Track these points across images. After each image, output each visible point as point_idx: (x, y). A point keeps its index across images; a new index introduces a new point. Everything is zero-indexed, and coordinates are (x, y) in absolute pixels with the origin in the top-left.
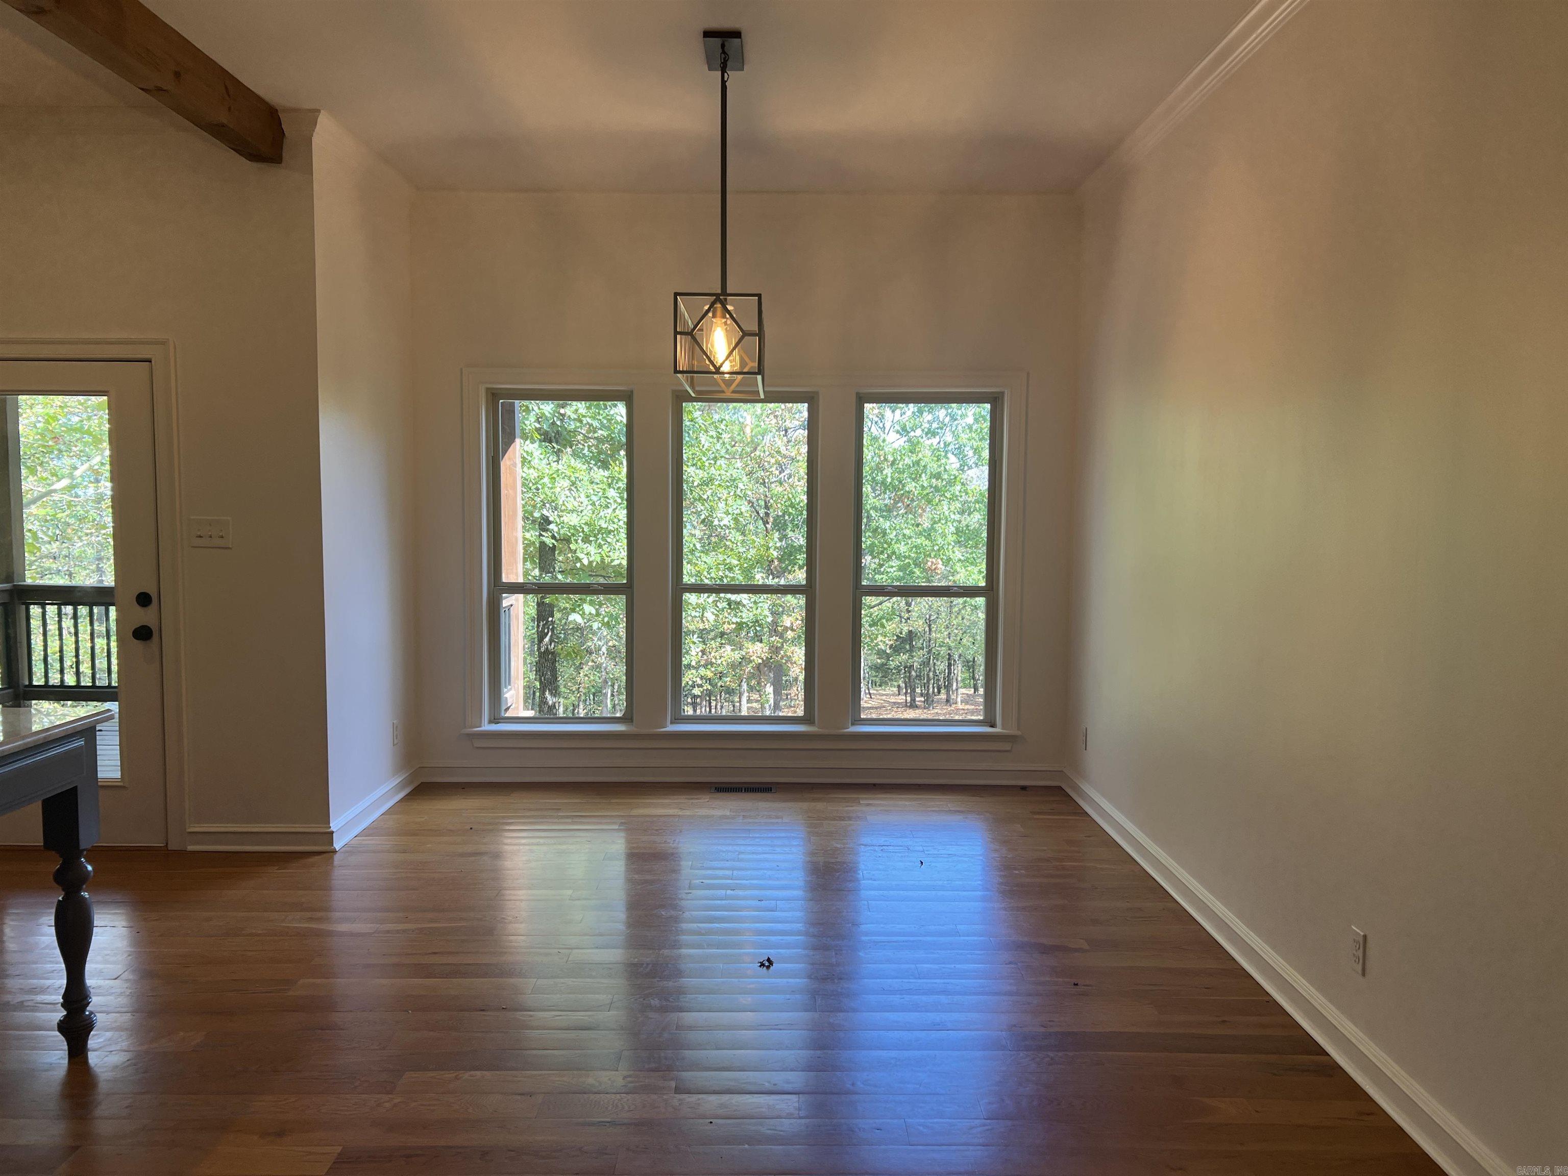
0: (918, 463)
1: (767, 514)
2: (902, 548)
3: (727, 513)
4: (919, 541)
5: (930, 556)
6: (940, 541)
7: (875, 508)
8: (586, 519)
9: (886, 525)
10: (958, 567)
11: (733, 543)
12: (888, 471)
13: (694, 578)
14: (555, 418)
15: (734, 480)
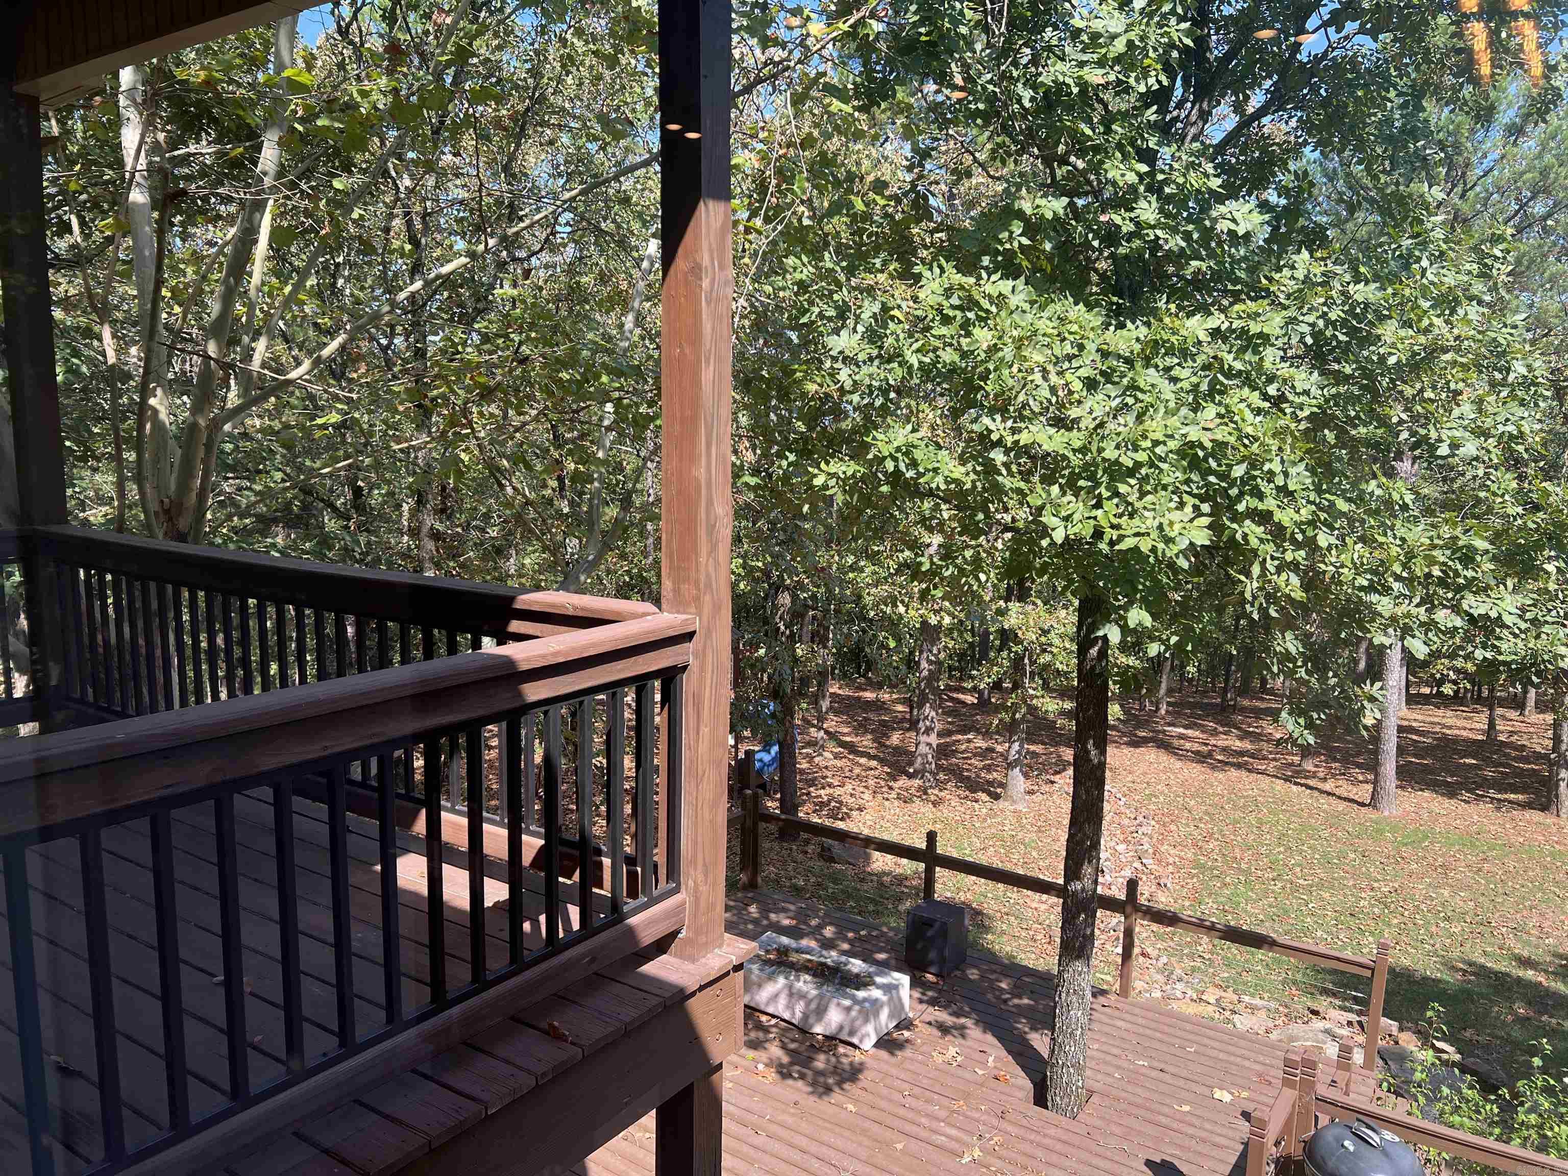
14: (1091, 236)
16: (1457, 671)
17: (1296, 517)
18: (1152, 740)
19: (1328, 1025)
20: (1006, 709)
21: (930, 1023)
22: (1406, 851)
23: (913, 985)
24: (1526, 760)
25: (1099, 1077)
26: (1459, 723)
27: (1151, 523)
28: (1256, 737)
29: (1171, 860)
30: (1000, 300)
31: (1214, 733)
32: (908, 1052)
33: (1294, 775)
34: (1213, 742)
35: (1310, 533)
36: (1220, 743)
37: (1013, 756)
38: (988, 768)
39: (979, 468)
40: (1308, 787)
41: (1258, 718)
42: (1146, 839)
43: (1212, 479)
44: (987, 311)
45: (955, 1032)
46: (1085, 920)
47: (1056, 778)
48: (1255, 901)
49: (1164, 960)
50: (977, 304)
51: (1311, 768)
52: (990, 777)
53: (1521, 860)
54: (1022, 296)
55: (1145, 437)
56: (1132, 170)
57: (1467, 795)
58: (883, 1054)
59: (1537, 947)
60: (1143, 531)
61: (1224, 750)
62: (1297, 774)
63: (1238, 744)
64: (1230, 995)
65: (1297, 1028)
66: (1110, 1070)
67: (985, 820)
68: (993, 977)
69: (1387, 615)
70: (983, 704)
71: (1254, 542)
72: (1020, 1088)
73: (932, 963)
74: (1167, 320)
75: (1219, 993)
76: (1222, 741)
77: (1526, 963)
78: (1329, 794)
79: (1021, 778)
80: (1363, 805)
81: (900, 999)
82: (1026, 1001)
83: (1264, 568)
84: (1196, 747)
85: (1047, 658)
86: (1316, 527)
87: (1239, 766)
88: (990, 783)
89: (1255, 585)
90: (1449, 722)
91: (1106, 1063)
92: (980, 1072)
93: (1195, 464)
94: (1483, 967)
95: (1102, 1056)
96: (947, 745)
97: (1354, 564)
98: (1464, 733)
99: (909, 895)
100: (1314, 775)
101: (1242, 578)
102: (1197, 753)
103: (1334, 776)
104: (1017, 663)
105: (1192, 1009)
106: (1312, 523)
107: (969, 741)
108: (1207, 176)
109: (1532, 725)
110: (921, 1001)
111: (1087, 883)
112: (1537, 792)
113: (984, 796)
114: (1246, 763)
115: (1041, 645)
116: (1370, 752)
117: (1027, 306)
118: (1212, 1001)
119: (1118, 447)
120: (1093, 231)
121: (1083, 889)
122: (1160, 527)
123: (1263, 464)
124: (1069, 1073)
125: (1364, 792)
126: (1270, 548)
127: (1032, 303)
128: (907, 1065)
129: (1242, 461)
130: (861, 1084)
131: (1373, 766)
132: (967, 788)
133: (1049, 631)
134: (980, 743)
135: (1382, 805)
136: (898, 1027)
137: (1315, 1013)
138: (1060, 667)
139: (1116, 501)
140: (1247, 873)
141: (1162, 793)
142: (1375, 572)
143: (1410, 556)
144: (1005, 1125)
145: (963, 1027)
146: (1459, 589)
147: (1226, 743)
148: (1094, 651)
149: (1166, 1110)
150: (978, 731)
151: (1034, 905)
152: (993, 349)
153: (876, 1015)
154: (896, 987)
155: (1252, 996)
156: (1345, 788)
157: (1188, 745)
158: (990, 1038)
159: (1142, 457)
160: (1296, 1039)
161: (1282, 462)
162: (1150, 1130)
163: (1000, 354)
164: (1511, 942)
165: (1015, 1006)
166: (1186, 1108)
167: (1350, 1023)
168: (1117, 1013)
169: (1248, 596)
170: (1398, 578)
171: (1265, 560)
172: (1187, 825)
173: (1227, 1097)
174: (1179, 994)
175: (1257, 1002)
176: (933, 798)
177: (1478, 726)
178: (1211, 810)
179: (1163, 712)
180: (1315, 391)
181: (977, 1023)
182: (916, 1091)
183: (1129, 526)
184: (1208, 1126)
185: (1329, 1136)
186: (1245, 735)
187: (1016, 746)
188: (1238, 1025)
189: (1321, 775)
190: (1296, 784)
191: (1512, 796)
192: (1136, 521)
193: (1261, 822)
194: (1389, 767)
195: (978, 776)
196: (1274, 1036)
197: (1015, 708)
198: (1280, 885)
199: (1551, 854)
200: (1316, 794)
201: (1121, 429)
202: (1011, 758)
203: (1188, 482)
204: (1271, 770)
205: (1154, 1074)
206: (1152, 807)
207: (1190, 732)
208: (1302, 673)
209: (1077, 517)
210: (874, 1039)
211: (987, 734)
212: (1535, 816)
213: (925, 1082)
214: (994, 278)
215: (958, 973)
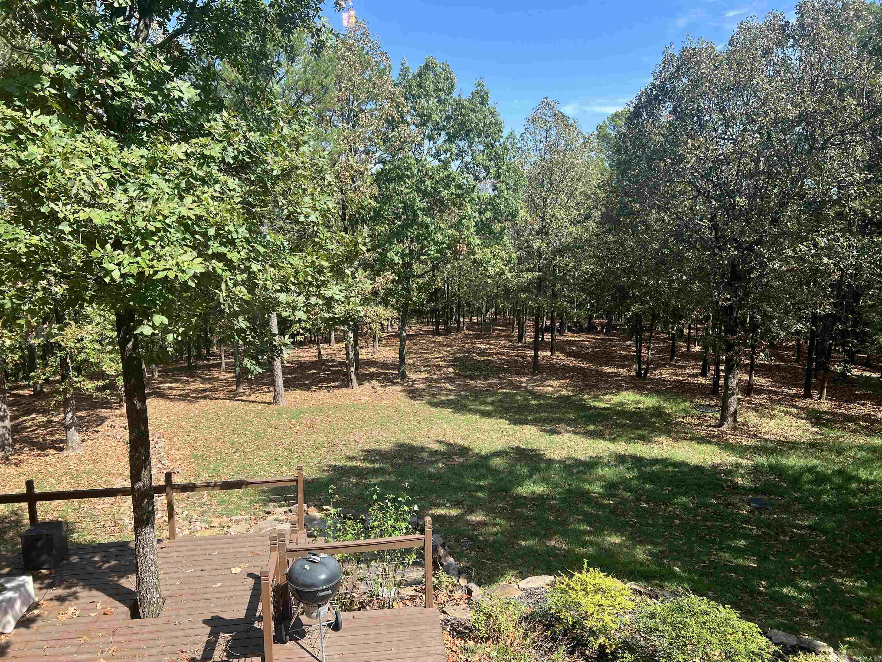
0: (448, 176)
1: (344, 214)
2: (439, 237)
3: (315, 209)
4: (450, 231)
5: (459, 242)
6: (466, 232)
7: (420, 209)
8: (119, 216)
9: (428, 220)
10: (476, 249)
11: (322, 239)
12: (428, 182)
13: (279, 284)
14: (94, 92)
15: (321, 171)
16: (303, 329)
17: (239, 256)
18: (153, 393)
19: (275, 517)
20: (59, 393)
21: (51, 599)
22: (294, 421)
23: (35, 581)
24: (336, 366)
25: (168, 587)
26: (306, 354)
27: (171, 262)
28: (209, 380)
29: (178, 458)
30: (42, 128)
31: (187, 383)
32: (40, 622)
33: (233, 397)
34: (187, 387)
35: (247, 264)
36: (192, 388)
37: (68, 421)
38: (51, 433)
39: (49, 236)
40: (242, 401)
41: (209, 370)
42: (162, 450)
43: (197, 237)
44: (34, 135)
45: (70, 598)
46: (148, 502)
47: (99, 429)
48: (228, 466)
49: (186, 512)
50: (26, 129)
51: (242, 390)
52: (53, 438)
53: (342, 413)
54: (58, 127)
55: (159, 213)
56: (114, 54)
57: (315, 388)
58: (22, 630)
59: (355, 450)
60: (168, 267)
61: (195, 390)
62: (236, 395)
63: (202, 386)
64: (225, 519)
65: (262, 524)
66: (172, 582)
67: (55, 466)
68: (89, 556)
69: (284, 302)
70: (39, 394)
71: (219, 272)
72: (122, 613)
73: (43, 563)
74: (159, 146)
75: (219, 520)
76: (193, 386)
77: (351, 458)
78: (253, 402)
79: (77, 434)
80: (270, 403)
81: (27, 591)
82: (113, 563)
83: (227, 285)
84: (179, 392)
85: (84, 356)
86: (249, 261)
87: (205, 398)
88: (55, 442)
89: (224, 294)
90: (301, 354)
91: (170, 578)
92: (93, 615)
93: (187, 229)
94: (335, 466)
95: (167, 576)
96: (17, 425)
97: (271, 278)
98: (308, 359)
99: (10, 528)
100: (243, 394)
101: (217, 291)
102: (180, 395)
103: (254, 392)
104: (63, 363)
105: (207, 533)
106: (248, 259)
107: (33, 419)
108: (161, 63)
109: (335, 349)
110: (41, 589)
111: (146, 481)
112: (343, 380)
113: (52, 451)
114: (208, 395)
115: (77, 349)
116: (269, 376)
117: (62, 133)
118: (217, 525)
119: (144, 220)
120: (95, 89)
121: (144, 485)
122: (178, 264)
123: (224, 227)
124: (151, 593)
125: (269, 396)
126: (228, 274)
127: (65, 131)
128: (42, 630)
129: (212, 226)
130: (10, 655)
131: (272, 383)
132: (38, 449)
133: (82, 340)
134: (42, 419)
135: (280, 401)
136: (28, 610)
137: (268, 513)
138: (93, 360)
139: (148, 252)
140: (220, 453)
141: (165, 422)
142: (281, 281)
143: (297, 272)
144: (116, 639)
145: (75, 593)
146: (318, 287)
147: (195, 387)
148: (130, 345)
149: (209, 590)
150: (38, 412)
151: (100, 507)
152: (46, 160)
153: (12, 607)
154: (23, 585)
155: (236, 515)
156: (261, 397)
157: (174, 392)
158: (95, 592)
159: (159, 225)
160: (263, 529)
161: (234, 225)
162: (201, 604)
163: (52, 163)
164: (345, 451)
165: (107, 568)
166: (219, 584)
167: (285, 512)
168: (170, 549)
169: (221, 301)
170: (293, 284)
171: (226, 281)
172: (183, 436)
173: (238, 570)
174: (199, 528)
175: (240, 517)
176: (14, 461)
177: (313, 354)
178: (193, 424)
179: (156, 376)
180: (238, 189)
181: (84, 587)
182: (52, 643)
183: (159, 265)
184: (232, 589)
185: (297, 567)
186: (204, 380)
187: (70, 415)
188: (233, 533)
189: (247, 393)
190: (236, 400)
191: (333, 384)
192: (162, 263)
193: (222, 425)
194: (280, 381)
195: (45, 440)
196: (251, 531)
197: (66, 391)
198: (238, 455)
199: (353, 407)
200: (247, 403)
201: (144, 209)
202: (67, 423)
203: (184, 239)
204: (222, 396)
205: (198, 574)
206: (161, 431)
207: (174, 385)
208: (250, 338)
209: (125, 263)
210: (13, 623)
211: (45, 412)
212: (344, 390)
213: (57, 636)
214: (36, 113)
215: (65, 562)
